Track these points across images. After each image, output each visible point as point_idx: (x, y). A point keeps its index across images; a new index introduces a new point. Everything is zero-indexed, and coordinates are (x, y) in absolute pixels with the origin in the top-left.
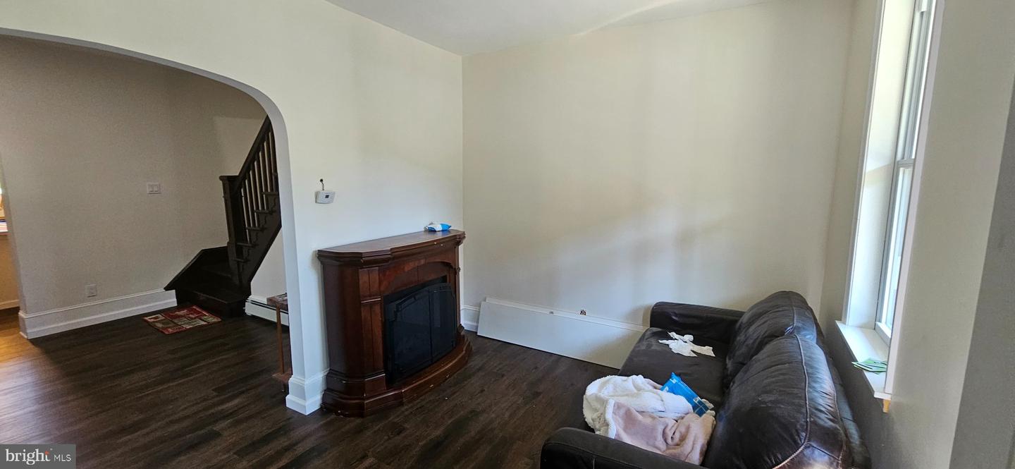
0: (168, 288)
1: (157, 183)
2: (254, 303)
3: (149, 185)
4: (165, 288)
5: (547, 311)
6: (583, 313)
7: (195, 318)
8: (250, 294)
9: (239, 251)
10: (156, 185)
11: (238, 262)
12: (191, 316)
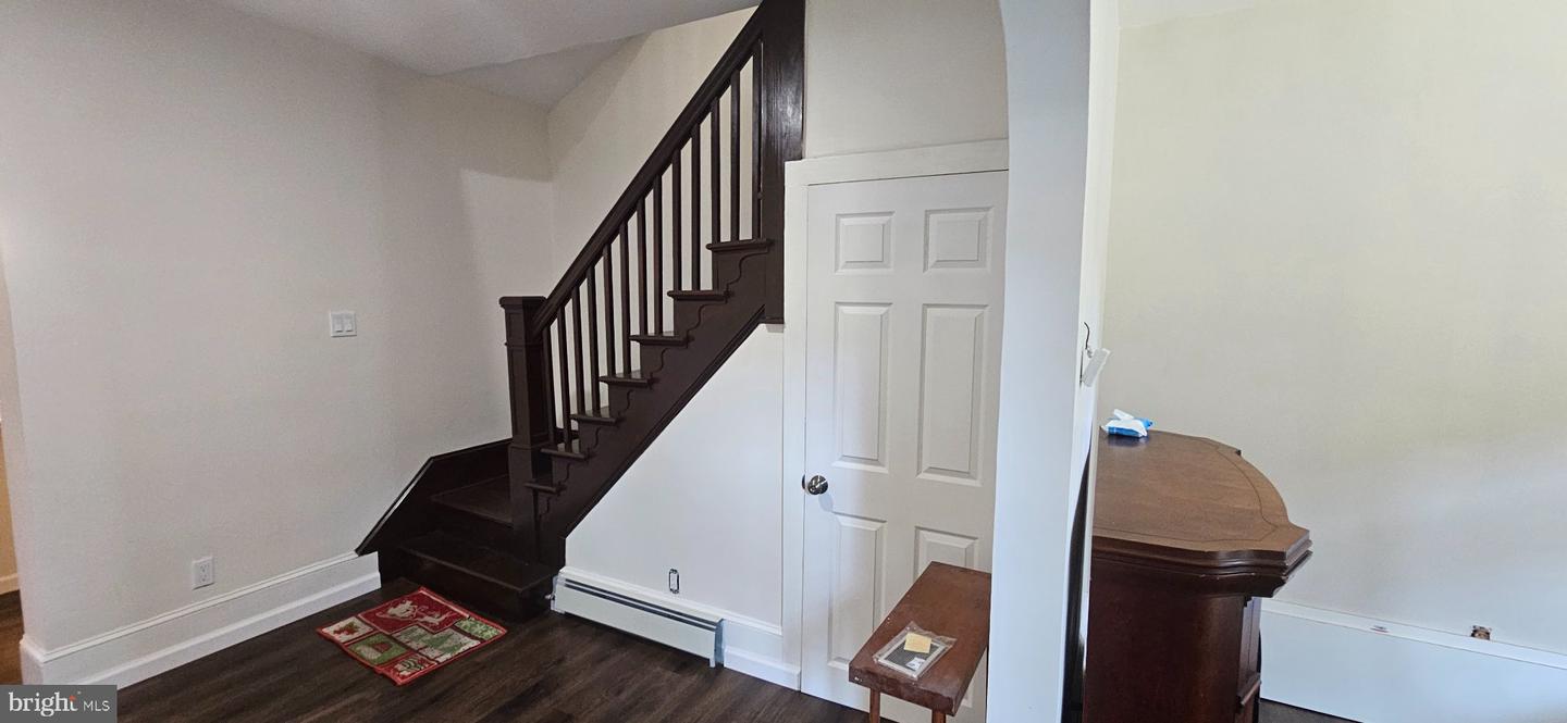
0: (363, 550)
1: (352, 313)
2: (573, 585)
3: (334, 317)
4: (357, 551)
5: (1367, 625)
6: (1480, 633)
7: (441, 626)
8: (562, 564)
9: (542, 465)
10: (348, 317)
11: (536, 492)
12: (427, 618)
